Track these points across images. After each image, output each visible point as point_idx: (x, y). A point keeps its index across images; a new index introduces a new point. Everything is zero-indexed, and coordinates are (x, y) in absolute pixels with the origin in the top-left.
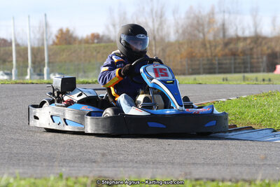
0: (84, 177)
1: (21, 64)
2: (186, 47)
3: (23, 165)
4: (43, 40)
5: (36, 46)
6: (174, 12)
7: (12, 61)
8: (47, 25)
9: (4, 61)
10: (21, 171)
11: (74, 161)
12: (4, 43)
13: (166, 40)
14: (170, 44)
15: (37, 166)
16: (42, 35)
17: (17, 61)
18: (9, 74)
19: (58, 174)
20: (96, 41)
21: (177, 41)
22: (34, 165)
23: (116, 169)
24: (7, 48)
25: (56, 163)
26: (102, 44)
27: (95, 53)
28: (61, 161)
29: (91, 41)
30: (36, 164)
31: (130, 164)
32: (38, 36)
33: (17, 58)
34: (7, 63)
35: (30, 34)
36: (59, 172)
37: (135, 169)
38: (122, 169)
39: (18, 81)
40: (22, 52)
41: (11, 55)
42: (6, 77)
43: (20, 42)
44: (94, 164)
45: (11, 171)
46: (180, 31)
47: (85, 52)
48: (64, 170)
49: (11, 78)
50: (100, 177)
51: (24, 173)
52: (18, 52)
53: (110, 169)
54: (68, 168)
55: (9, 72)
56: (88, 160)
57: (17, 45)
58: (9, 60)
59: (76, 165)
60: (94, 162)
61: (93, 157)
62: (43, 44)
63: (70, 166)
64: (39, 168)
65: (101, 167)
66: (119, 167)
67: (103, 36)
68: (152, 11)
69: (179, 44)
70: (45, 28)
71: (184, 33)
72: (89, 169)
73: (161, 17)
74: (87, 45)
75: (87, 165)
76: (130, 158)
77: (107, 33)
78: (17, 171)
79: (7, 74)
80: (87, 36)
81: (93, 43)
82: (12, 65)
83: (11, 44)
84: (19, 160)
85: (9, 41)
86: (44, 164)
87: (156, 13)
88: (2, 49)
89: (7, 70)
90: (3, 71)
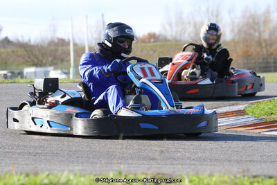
0: (143, 174)
2: (241, 45)
3: (82, 163)
5: (93, 45)
7: (70, 60)
8: (104, 25)
9: (62, 60)
11: (132, 158)
12: (63, 43)
15: (96, 163)
16: (100, 34)
17: (74, 60)
18: (67, 73)
19: (116, 171)
20: (152, 40)
21: (233, 40)
24: (65, 48)
25: (115, 161)
26: (159, 43)
27: (151, 52)
28: (119, 158)
29: (147, 40)
30: (95, 161)
31: (188, 161)
32: (95, 36)
33: (74, 57)
34: (65, 63)
35: (87, 34)
36: (117, 169)
37: (193, 167)
38: (179, 166)
39: (76, 80)
40: (79, 51)
41: (69, 54)
42: (64, 76)
43: (77, 41)
44: (151, 161)
46: (236, 30)
47: (142, 51)
48: (122, 167)
49: (69, 78)
51: (83, 170)
52: (75, 51)
53: (168, 166)
54: (126, 166)
55: (67, 71)
56: (145, 157)
57: (75, 45)
58: (67, 59)
59: (134, 162)
60: (152, 159)
61: (151, 154)
63: (128, 164)
64: (98, 165)
65: (159, 164)
66: (177, 164)
67: (159, 36)
69: (235, 43)
70: (102, 28)
71: (239, 32)
72: (147, 166)
73: (217, 16)
74: (143, 44)
75: (145, 162)
76: (187, 155)
77: (163, 32)
78: (77, 168)
79: (65, 73)
80: (144, 35)
81: (150, 42)
82: (70, 64)
83: (68, 44)
84: (78, 157)
85: (67, 40)
86: (103, 162)
87: (212, 12)
88: (60, 49)
89: (66, 69)
90: (61, 69)
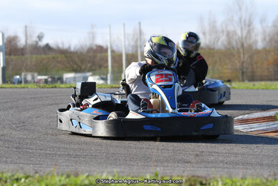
0: (178, 176)
1: (116, 70)
2: (272, 54)
3: (120, 165)
4: (137, 47)
5: (130, 52)
6: (262, 21)
7: (107, 67)
8: (141, 33)
9: (100, 67)
10: (119, 170)
11: (167, 161)
12: (101, 50)
13: (254, 48)
14: (258, 52)
15: (133, 166)
16: (136, 41)
17: (112, 67)
18: (105, 79)
19: (152, 173)
21: (264, 49)
22: (130, 165)
23: (209, 169)
24: (103, 54)
25: (151, 164)
28: (155, 161)
30: (132, 163)
31: (221, 165)
32: (132, 43)
33: (112, 63)
34: (103, 69)
35: (125, 42)
36: (154, 171)
37: (226, 170)
38: (213, 169)
39: (114, 86)
40: (117, 58)
41: (107, 61)
42: (101, 82)
43: (115, 48)
44: (186, 164)
45: (109, 170)
46: (267, 39)
48: (158, 169)
49: (107, 83)
50: (193, 176)
51: (121, 172)
52: (113, 58)
53: (202, 169)
54: (162, 168)
55: (104, 77)
56: (180, 160)
57: (113, 52)
58: (105, 65)
59: (170, 165)
60: (187, 162)
61: (186, 158)
62: (137, 51)
63: (164, 166)
64: (135, 167)
65: (193, 167)
66: (210, 167)
68: (240, 19)
69: (266, 51)
70: (139, 35)
71: (271, 40)
72: (182, 169)
73: (249, 26)
75: (180, 165)
76: (220, 159)
78: (115, 170)
79: (103, 79)
82: (108, 70)
83: (106, 50)
84: (116, 160)
85: (105, 47)
86: (140, 164)
87: (245, 21)
88: (99, 55)
89: (103, 75)
90: (100, 75)
